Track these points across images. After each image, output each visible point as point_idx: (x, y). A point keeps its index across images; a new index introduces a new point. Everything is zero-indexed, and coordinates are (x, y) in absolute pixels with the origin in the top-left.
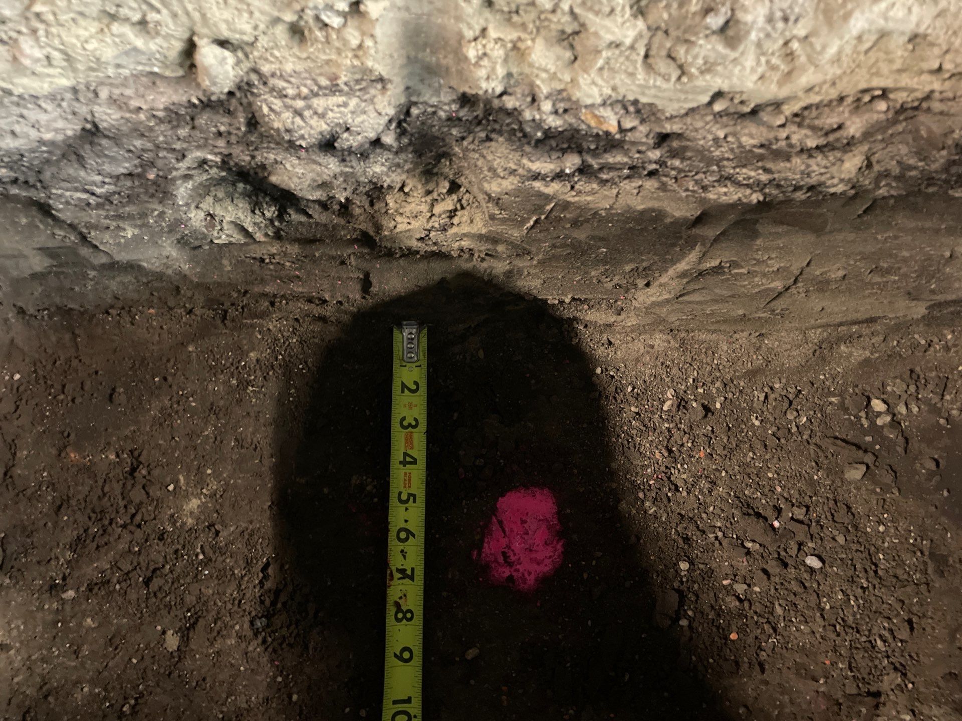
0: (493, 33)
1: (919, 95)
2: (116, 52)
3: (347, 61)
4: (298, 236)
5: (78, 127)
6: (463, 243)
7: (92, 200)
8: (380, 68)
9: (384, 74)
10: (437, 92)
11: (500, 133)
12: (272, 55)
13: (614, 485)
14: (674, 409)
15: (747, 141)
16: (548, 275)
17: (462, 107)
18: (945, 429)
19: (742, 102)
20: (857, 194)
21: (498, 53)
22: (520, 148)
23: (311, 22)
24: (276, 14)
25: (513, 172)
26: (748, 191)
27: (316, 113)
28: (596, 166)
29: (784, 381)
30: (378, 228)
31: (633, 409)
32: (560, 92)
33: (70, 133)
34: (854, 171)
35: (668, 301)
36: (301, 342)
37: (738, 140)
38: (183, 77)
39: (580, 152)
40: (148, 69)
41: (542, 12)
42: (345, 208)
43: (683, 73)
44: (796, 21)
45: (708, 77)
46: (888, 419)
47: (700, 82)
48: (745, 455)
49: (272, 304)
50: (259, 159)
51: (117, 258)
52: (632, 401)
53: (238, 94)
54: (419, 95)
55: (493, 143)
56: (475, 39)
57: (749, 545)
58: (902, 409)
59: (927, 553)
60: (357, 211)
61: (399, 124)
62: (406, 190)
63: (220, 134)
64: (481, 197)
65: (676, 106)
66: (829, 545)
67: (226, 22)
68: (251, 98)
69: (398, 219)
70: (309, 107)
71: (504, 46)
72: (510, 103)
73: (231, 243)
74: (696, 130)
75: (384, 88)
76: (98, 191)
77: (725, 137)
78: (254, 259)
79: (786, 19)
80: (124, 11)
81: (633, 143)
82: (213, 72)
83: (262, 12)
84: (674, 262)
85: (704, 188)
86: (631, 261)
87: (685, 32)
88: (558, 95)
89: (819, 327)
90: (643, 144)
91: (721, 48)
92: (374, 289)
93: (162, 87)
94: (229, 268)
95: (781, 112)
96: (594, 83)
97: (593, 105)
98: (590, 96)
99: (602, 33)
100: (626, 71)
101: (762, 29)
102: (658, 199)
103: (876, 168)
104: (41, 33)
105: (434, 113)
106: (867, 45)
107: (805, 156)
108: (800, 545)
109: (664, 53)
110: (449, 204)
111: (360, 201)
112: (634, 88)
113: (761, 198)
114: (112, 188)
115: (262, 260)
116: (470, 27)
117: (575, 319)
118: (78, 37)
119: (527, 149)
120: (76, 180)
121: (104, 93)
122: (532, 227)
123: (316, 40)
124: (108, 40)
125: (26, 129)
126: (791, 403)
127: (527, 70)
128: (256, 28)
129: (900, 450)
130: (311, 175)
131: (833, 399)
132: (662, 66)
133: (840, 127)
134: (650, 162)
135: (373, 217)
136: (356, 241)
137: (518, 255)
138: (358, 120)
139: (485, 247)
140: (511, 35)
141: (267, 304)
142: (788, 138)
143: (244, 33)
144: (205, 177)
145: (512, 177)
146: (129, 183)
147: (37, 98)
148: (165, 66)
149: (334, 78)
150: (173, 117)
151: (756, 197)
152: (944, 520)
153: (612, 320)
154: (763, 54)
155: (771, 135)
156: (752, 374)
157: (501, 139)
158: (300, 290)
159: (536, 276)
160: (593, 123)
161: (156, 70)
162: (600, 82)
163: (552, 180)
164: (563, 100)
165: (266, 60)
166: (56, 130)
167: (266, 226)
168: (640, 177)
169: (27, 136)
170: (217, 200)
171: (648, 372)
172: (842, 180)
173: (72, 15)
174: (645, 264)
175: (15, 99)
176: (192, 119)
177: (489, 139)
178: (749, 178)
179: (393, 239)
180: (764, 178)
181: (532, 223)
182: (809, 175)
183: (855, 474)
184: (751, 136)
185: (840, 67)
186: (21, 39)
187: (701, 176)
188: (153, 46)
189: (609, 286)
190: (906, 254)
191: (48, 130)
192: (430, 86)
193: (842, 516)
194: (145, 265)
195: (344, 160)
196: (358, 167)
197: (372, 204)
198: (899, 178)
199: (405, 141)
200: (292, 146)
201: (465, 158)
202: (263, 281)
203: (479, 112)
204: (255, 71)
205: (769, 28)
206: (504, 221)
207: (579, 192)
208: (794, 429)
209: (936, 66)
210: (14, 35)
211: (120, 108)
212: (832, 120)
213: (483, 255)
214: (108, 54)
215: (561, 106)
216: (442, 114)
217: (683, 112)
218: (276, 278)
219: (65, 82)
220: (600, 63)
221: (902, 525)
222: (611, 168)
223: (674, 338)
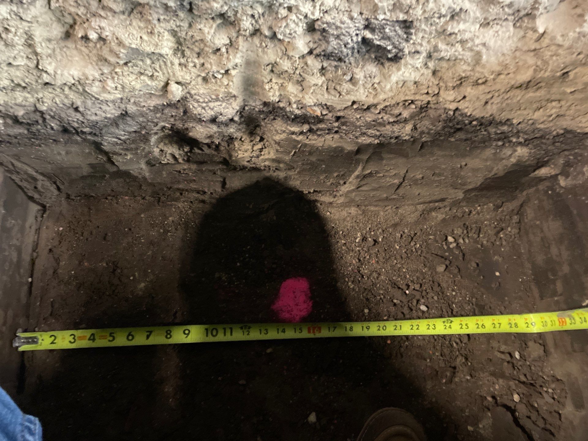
0: (274, 80)
1: (424, 102)
2: (140, 85)
3: (223, 90)
4: (197, 160)
5: (120, 113)
6: (266, 163)
7: (119, 142)
8: (234, 92)
9: (236, 94)
10: (255, 101)
11: (279, 116)
12: (196, 87)
13: (335, 275)
14: (361, 241)
15: (369, 119)
16: (302, 179)
17: (264, 107)
18: (481, 250)
19: (363, 105)
20: (414, 140)
21: (276, 87)
22: (286, 122)
23: (211, 76)
24: (199, 73)
25: (284, 132)
26: (373, 139)
27: (210, 108)
28: (315, 129)
29: (409, 229)
30: (231, 156)
31: (343, 241)
32: (299, 101)
33: (116, 115)
34: (410, 130)
35: (353, 191)
36: (193, 212)
37: (365, 119)
38: (162, 95)
39: (309, 124)
40: (150, 92)
41: (290, 74)
42: (218, 147)
43: (340, 95)
44: (374, 77)
45: (349, 96)
46: (455, 245)
47: (347, 97)
48: (393, 262)
49: (181, 194)
50: (186, 126)
51: (121, 168)
52: (342, 238)
53: (181, 101)
54: (248, 102)
55: (276, 121)
56: (268, 83)
57: (395, 301)
58: (461, 241)
59: (474, 304)
60: (222, 148)
61: (240, 113)
62: (243, 139)
63: (172, 116)
64: (273, 142)
65: (340, 106)
66: (430, 300)
67: (182, 76)
68: (186, 102)
69: (239, 152)
70: (207, 106)
71: (278, 85)
72: (281, 105)
73: (168, 163)
74: (349, 115)
75: (235, 99)
76: (122, 138)
77: (360, 118)
78: (176, 171)
79: (370, 77)
80: (147, 72)
81: (328, 120)
82: (174, 93)
83: (194, 73)
84: (353, 172)
85: (356, 137)
86: (336, 171)
87: (339, 81)
88: (298, 102)
89: (421, 204)
90: (331, 120)
91: (351, 86)
92: (227, 186)
93: (154, 98)
94: (165, 176)
95: (377, 109)
96: (310, 98)
97: (311, 106)
98: (309, 102)
99: (311, 81)
100: (321, 94)
101: (363, 80)
102: (340, 142)
103: (419, 130)
104: (116, 78)
105: (254, 109)
106: (401, 85)
107: (391, 125)
108: (418, 301)
109: (333, 88)
110: (260, 146)
111: (224, 144)
112: (324, 99)
113: (379, 142)
114: (127, 137)
115: (180, 172)
116: (266, 78)
117: (316, 201)
118: (128, 80)
119: (289, 122)
120: (114, 133)
121: (132, 100)
122: (294, 155)
123: (212, 82)
124: (139, 82)
125: (101, 113)
126: (412, 239)
127: (286, 93)
128: (191, 78)
129: (461, 258)
130: (205, 133)
131: (431, 237)
132: (333, 92)
133: (400, 114)
134: (335, 127)
135: (229, 151)
136: (221, 163)
137: (289, 169)
138: (226, 111)
139: (275, 165)
140: (280, 81)
141: (179, 194)
142: (382, 118)
143: (187, 80)
144: (162, 134)
145: (284, 134)
146: (134, 135)
147: (107, 101)
148: (156, 90)
149: (217, 96)
150: (156, 109)
151: (376, 141)
152: (482, 289)
153: (332, 200)
154: (366, 88)
155: (376, 117)
156: (395, 225)
157: (279, 119)
158: (195, 187)
159: (297, 179)
160: (311, 112)
161: (153, 92)
162: (312, 97)
163: (299, 135)
164: (300, 104)
165: (193, 89)
166: (112, 114)
167: (184, 156)
168: (332, 134)
169: (101, 115)
170: (165, 144)
171: (349, 225)
172: (407, 135)
173: (128, 73)
174: (342, 173)
175: (99, 101)
176: (163, 110)
177: (274, 119)
178: (372, 134)
179: (236, 161)
180: (378, 133)
181: (293, 153)
182: (394, 132)
183: (441, 269)
184: (369, 117)
185: (393, 93)
186: (108, 80)
187: (354, 133)
188: (154, 84)
189: (329, 184)
190: (444, 166)
191: (109, 113)
192: (252, 99)
193: (436, 288)
194: (131, 172)
195: (219, 127)
196: (224, 129)
197: (229, 146)
198: (428, 133)
199: (243, 119)
200: (200, 121)
201: (266, 127)
202: (179, 182)
203: (271, 109)
204: (189, 93)
205: (365, 80)
206: (282, 152)
207: (310, 140)
208: (414, 250)
209: (426, 92)
210: (105, 79)
211: (137, 106)
212: (397, 112)
213: (274, 169)
214: (138, 86)
215: (300, 106)
216: (257, 109)
217: (343, 108)
218: (185, 180)
219: (119, 96)
220: (312, 91)
221: (463, 291)
222: (321, 130)
223: (360, 209)
